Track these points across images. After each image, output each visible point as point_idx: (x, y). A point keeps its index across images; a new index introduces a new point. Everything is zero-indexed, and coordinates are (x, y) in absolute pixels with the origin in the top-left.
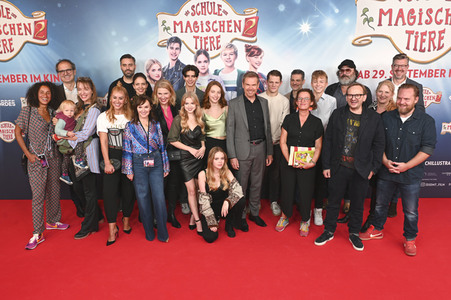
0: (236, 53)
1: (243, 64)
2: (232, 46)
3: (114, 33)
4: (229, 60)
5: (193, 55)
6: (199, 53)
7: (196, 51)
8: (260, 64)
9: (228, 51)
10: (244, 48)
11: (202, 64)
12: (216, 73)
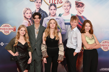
0: (70, 6)
1: (74, 11)
2: (68, 2)
4: (67, 9)
5: (48, 6)
6: (51, 5)
7: (49, 4)
8: (83, 11)
9: (67, 5)
10: (75, 3)
11: (53, 11)
12: (60, 15)
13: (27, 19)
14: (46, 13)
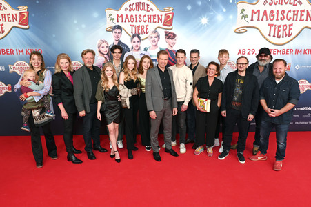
0: (158, 37)
1: (163, 44)
2: (156, 32)
3: (75, 22)
4: (154, 41)
5: (130, 38)
6: (134, 36)
7: (132, 35)
8: (174, 44)
9: (154, 35)
10: (164, 33)
11: (136, 43)
12: (145, 49)
13: (103, 54)
14: (127, 47)
